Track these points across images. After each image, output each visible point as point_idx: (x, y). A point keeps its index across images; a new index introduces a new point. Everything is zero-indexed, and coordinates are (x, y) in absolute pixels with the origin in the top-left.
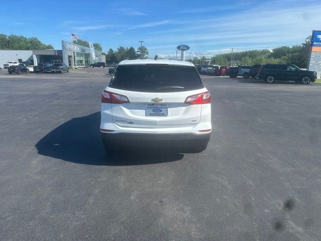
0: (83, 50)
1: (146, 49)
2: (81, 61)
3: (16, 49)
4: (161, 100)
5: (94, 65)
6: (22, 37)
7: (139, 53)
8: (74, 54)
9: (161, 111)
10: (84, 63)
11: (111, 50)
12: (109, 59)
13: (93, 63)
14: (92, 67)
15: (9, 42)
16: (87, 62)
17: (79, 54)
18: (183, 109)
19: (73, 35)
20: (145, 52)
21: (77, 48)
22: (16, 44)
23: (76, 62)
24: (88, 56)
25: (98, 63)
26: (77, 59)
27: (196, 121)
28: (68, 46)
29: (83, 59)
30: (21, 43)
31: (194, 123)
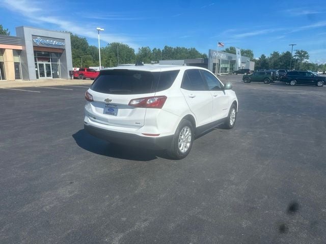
0: (230, 58)
1: (306, 53)
2: (226, 69)
3: (178, 59)
4: (111, 101)
5: (238, 72)
6: (184, 48)
7: (297, 57)
8: (219, 62)
9: (114, 110)
10: (228, 70)
11: (263, 56)
12: (260, 66)
13: (238, 70)
14: (235, 74)
15: (173, 53)
16: (232, 69)
17: (224, 62)
18: (130, 110)
19: (220, 43)
20: (304, 56)
21: (223, 56)
22: (178, 54)
23: (220, 69)
24: (233, 63)
25: (242, 70)
26: (221, 66)
27: (139, 123)
28: (215, 54)
29: (228, 66)
30: (182, 54)
31: (138, 125)
